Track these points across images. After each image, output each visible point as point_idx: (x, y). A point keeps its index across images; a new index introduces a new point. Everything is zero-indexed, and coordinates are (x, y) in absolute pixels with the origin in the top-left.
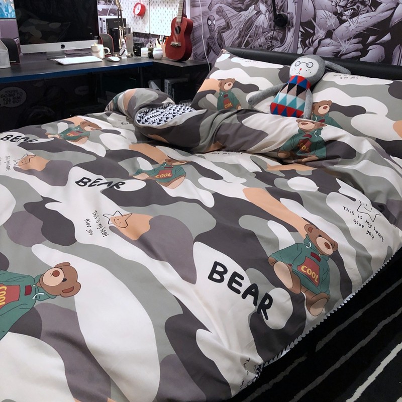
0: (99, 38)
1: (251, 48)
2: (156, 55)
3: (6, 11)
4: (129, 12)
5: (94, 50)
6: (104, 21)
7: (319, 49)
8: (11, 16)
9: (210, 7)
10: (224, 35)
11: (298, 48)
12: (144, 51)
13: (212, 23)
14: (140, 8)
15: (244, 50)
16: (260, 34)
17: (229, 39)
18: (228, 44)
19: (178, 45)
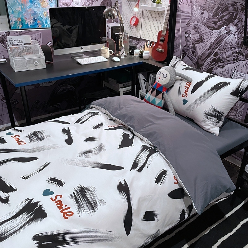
0: (106, 42)
2: (145, 56)
3: (45, 23)
4: (126, 22)
5: (103, 52)
6: (110, 28)
8: (49, 26)
9: (188, 24)
12: (137, 52)
13: (189, 36)
14: (135, 21)
16: (228, 48)
17: (201, 49)
18: (200, 53)
19: (162, 51)
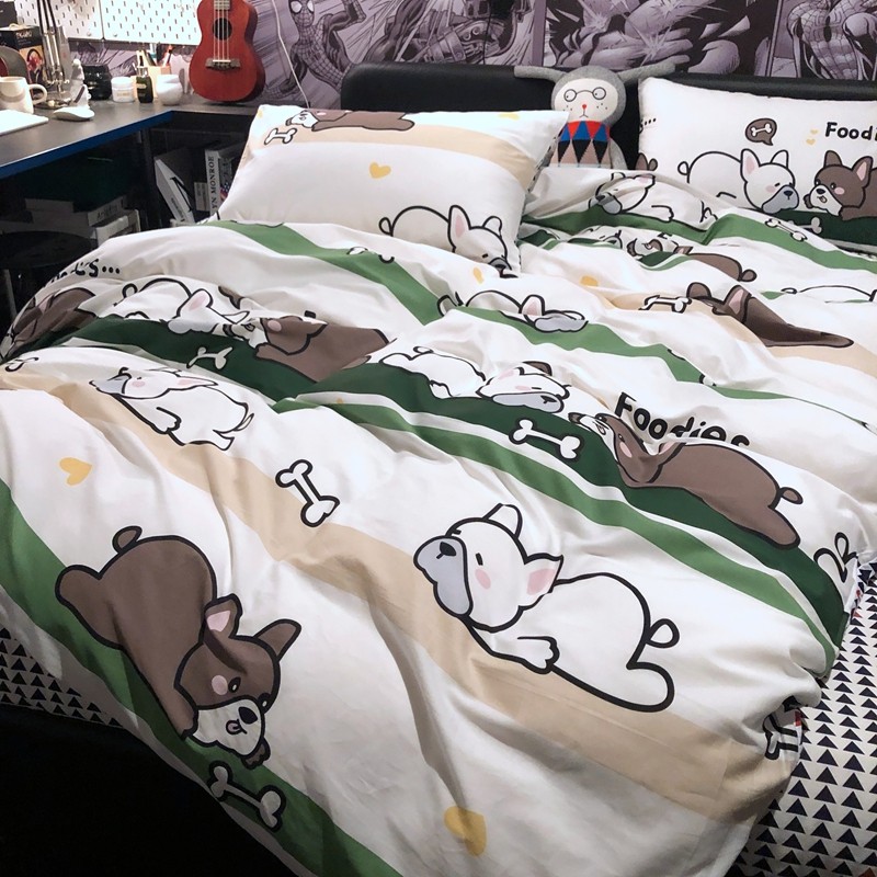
1: (422, 60)
2: (163, 93)
5: (6, 93)
7: (596, 56)
10: (342, 35)
11: (544, 55)
12: (123, 86)
13: (305, 8)
15: (404, 68)
16: (443, 29)
17: (358, 43)
18: (356, 56)
19: (232, 65)
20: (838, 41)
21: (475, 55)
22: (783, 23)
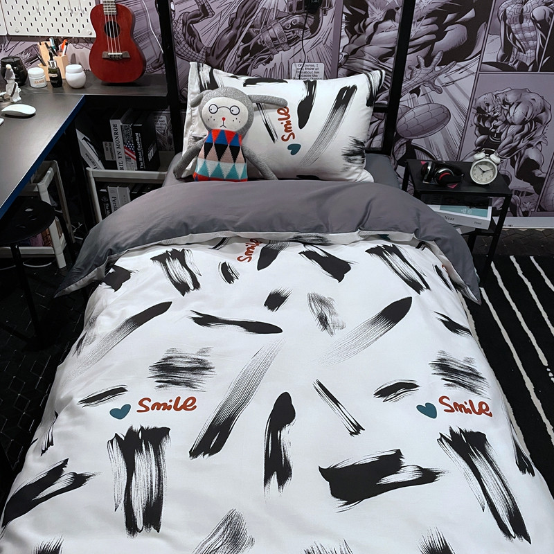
7: (375, 37)
10: (197, 27)
11: (341, 37)
16: (271, 21)
17: (208, 32)
18: (208, 42)
19: (124, 56)
20: (527, 23)
21: (294, 39)
22: (496, 13)
